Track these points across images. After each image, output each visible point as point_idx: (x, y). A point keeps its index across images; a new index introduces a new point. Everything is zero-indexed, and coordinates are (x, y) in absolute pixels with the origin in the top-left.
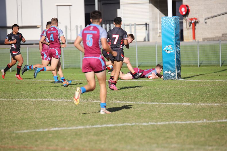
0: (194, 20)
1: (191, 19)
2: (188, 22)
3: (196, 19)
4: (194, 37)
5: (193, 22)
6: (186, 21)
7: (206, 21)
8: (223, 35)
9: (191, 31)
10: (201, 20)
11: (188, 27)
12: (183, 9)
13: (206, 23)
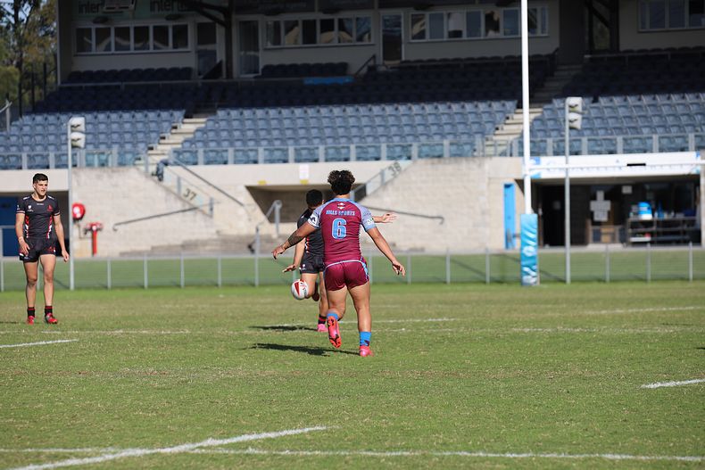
0: (98, 227)
1: (92, 225)
2: (82, 229)
3: (101, 225)
4: (94, 250)
5: (94, 228)
6: (79, 226)
7: (116, 227)
8: (153, 248)
9: (89, 242)
10: (108, 227)
11: (82, 235)
12: (77, 210)
13: (115, 230)
